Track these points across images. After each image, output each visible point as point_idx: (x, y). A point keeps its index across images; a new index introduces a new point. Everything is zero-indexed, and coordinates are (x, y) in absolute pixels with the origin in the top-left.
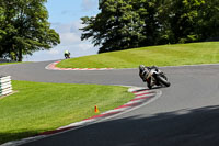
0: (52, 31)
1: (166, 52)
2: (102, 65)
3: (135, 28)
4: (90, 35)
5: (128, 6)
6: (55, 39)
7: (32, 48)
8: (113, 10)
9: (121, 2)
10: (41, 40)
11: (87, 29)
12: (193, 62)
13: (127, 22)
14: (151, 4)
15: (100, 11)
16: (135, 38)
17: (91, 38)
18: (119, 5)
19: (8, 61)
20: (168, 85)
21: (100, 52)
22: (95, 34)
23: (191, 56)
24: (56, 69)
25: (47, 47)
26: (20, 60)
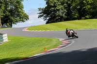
0: (25, 14)
1: (76, 24)
2: (47, 29)
3: (62, 13)
4: (42, 16)
5: (59, 3)
6: (27, 18)
7: (17, 22)
8: (52, 5)
9: (56, 1)
10: (20, 18)
11: (41, 13)
12: (88, 28)
13: (58, 10)
14: (69, 2)
15: (47, 5)
16: (62, 17)
17: (42, 17)
18: (55, 3)
19: (6, 27)
20: (77, 37)
21: (46, 23)
22: (44, 15)
23: (87, 25)
24: (27, 31)
25: (23, 21)
26: (11, 27)
